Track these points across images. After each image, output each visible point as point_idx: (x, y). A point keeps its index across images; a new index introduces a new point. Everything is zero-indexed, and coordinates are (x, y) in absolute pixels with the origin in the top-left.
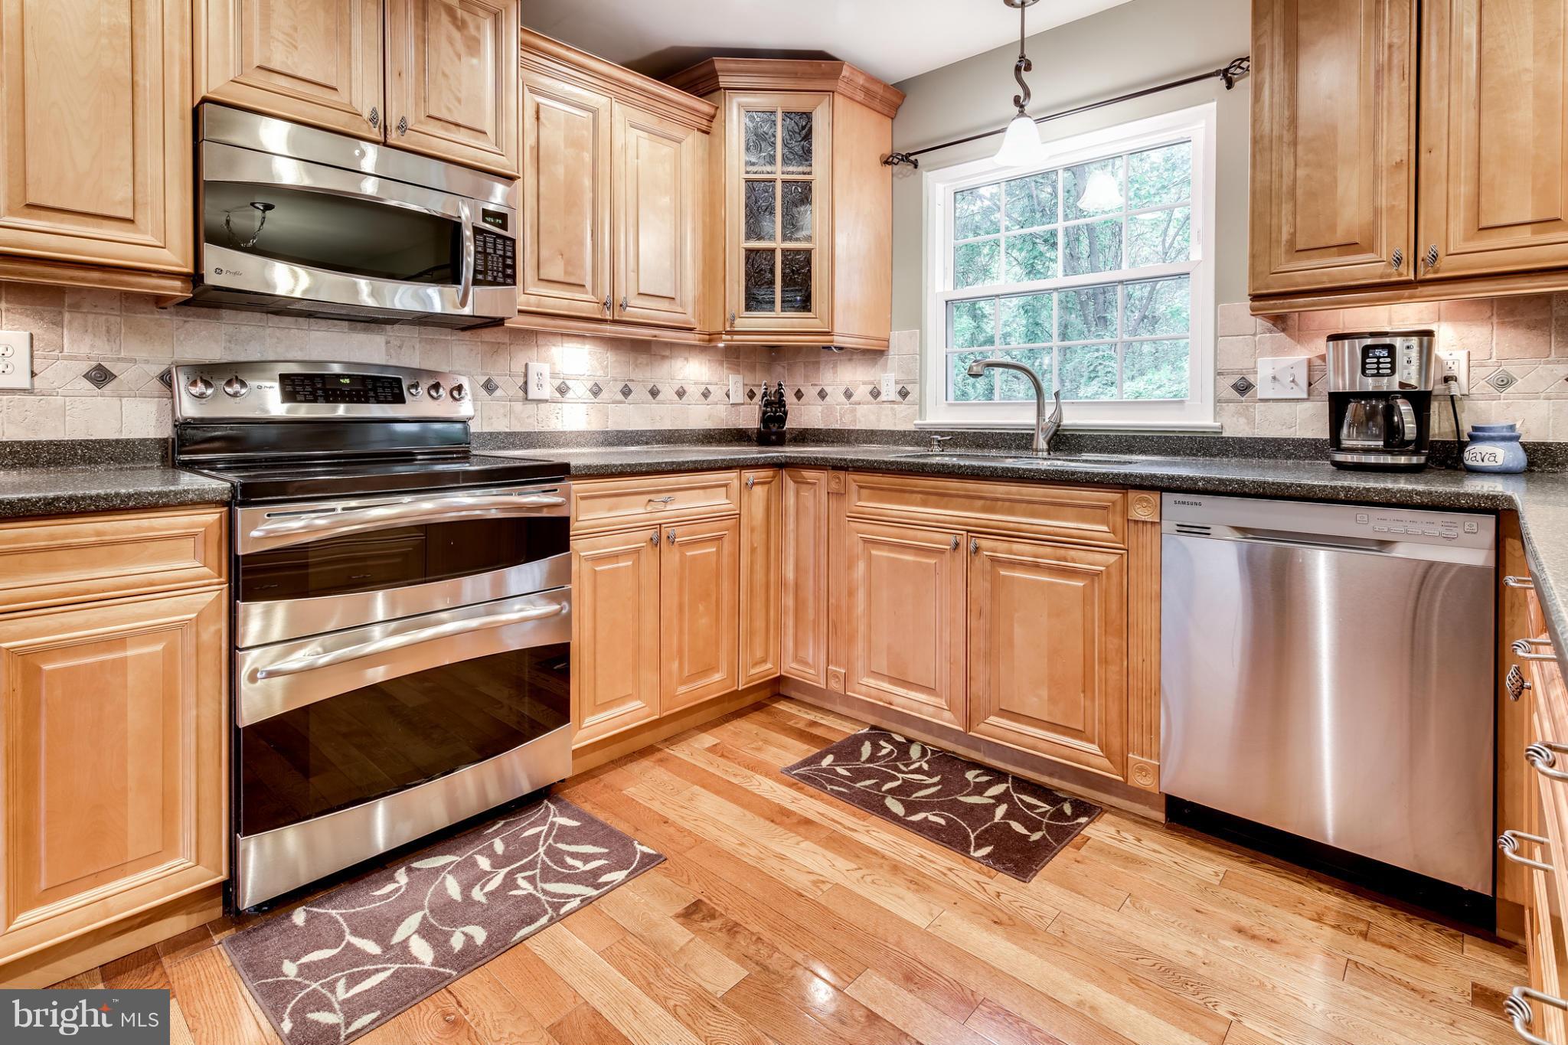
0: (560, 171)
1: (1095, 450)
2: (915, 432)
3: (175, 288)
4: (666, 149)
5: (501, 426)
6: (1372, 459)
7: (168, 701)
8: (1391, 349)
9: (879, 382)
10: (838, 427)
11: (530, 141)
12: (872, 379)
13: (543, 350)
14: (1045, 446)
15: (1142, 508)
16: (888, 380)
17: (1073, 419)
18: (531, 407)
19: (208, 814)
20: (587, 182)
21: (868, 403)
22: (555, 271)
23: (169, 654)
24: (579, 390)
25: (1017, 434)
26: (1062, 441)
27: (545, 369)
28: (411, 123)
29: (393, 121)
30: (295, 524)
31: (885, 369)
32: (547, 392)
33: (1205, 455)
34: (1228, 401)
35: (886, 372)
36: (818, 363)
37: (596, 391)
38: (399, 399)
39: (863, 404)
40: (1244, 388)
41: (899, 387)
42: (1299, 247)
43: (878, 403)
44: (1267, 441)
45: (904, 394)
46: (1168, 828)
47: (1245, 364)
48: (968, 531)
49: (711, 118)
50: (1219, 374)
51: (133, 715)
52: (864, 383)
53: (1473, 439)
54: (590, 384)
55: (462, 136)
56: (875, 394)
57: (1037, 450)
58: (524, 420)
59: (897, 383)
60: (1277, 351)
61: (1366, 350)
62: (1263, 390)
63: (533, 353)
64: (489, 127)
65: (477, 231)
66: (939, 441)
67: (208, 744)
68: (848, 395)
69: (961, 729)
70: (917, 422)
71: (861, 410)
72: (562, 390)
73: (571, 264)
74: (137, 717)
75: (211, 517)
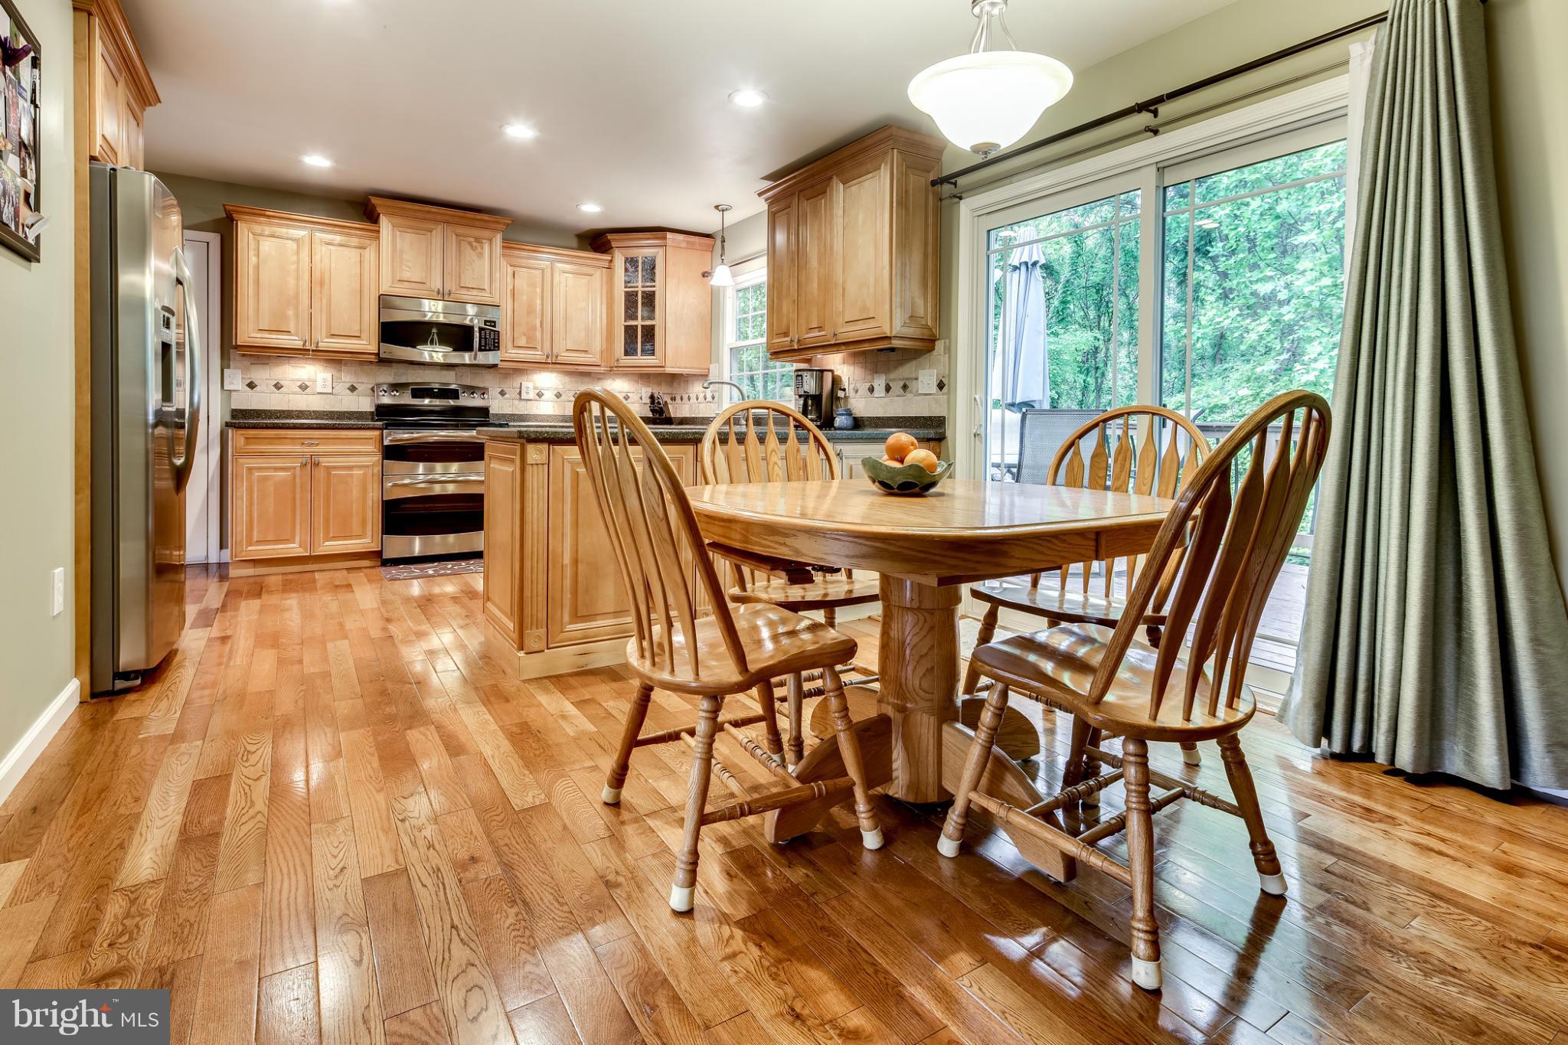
0: (525, 298)
3: (373, 358)
4: (584, 280)
5: (508, 411)
7: (364, 489)
11: (510, 287)
12: (704, 390)
13: (530, 377)
18: (522, 403)
19: (375, 529)
20: (538, 302)
21: (703, 403)
22: (522, 342)
23: (365, 475)
24: (549, 395)
27: (530, 385)
28: (453, 290)
29: (446, 291)
30: (406, 436)
32: (532, 395)
37: (558, 395)
38: (457, 397)
41: (712, 394)
42: (776, 332)
45: (713, 397)
49: (611, 261)
51: (355, 492)
52: (702, 392)
53: (838, 415)
54: (555, 392)
55: (475, 292)
56: (705, 398)
58: (520, 408)
59: (711, 392)
63: (525, 378)
64: (486, 287)
65: (481, 329)
67: (375, 505)
71: (701, 406)
72: (540, 395)
73: (530, 339)
74: (356, 493)
75: (377, 433)
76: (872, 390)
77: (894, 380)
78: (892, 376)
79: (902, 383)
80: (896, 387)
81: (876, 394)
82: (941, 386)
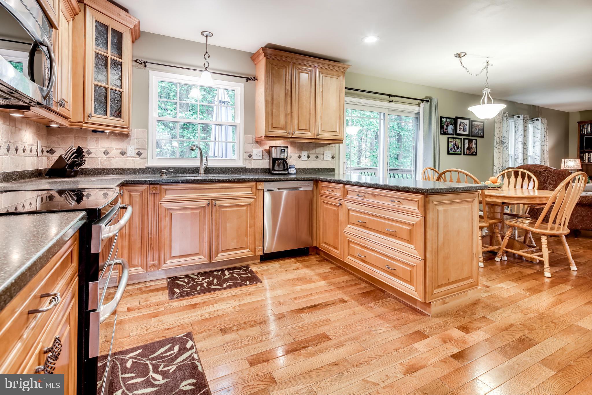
1: (214, 173)
2: (145, 169)
6: (280, 172)
8: (285, 150)
9: (126, 149)
10: (99, 167)
12: (121, 147)
14: (203, 173)
15: (260, 186)
16: (131, 149)
17: (212, 164)
21: (119, 157)
25: (189, 169)
26: (208, 171)
31: (129, 143)
33: (242, 173)
34: (247, 159)
35: (129, 145)
36: (86, 137)
39: (116, 157)
40: (250, 156)
41: (137, 151)
42: (274, 127)
43: (125, 157)
44: (255, 169)
45: (139, 154)
46: (261, 263)
47: (249, 151)
48: (212, 199)
49: (76, 14)
50: (245, 153)
52: (116, 149)
53: (290, 168)
56: (123, 153)
57: (201, 174)
59: (135, 149)
60: (257, 148)
61: (282, 150)
62: (254, 157)
66: (166, 172)
68: (106, 153)
69: (209, 262)
70: (146, 165)
71: (114, 160)
76: (300, 157)
77: (311, 154)
78: (311, 152)
79: (315, 155)
80: (313, 157)
81: (302, 158)
82: (333, 157)
